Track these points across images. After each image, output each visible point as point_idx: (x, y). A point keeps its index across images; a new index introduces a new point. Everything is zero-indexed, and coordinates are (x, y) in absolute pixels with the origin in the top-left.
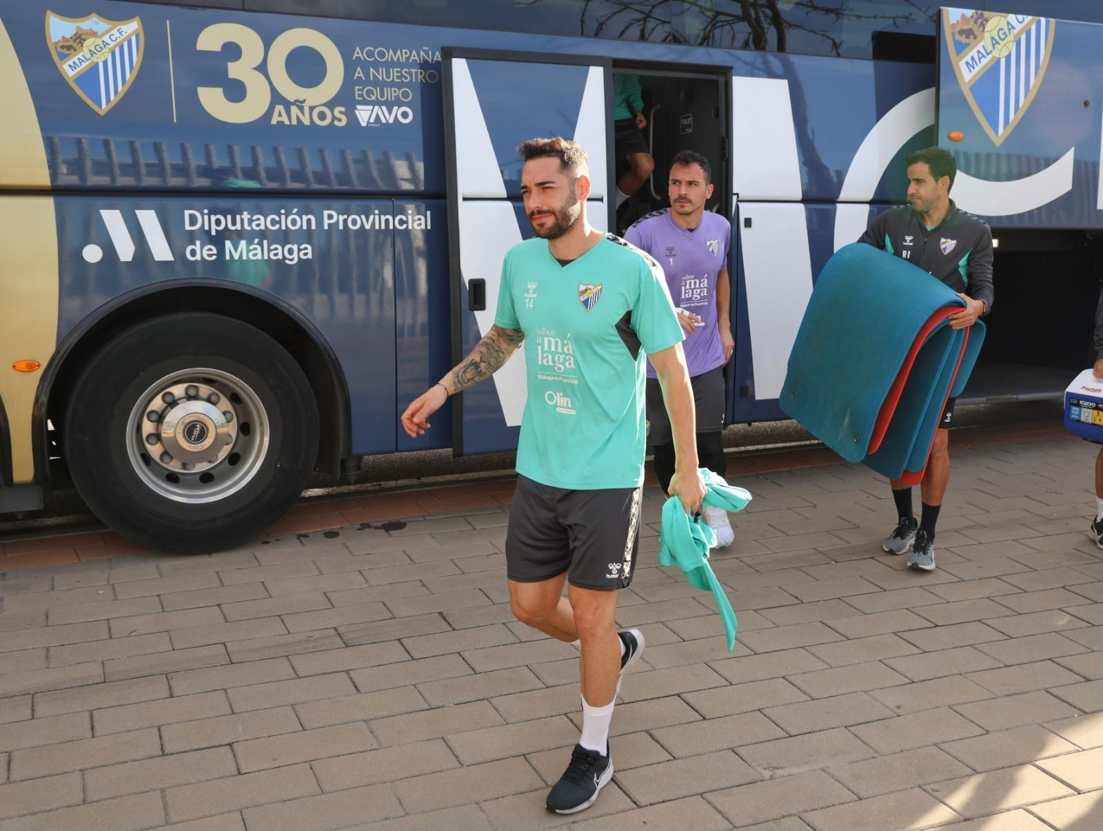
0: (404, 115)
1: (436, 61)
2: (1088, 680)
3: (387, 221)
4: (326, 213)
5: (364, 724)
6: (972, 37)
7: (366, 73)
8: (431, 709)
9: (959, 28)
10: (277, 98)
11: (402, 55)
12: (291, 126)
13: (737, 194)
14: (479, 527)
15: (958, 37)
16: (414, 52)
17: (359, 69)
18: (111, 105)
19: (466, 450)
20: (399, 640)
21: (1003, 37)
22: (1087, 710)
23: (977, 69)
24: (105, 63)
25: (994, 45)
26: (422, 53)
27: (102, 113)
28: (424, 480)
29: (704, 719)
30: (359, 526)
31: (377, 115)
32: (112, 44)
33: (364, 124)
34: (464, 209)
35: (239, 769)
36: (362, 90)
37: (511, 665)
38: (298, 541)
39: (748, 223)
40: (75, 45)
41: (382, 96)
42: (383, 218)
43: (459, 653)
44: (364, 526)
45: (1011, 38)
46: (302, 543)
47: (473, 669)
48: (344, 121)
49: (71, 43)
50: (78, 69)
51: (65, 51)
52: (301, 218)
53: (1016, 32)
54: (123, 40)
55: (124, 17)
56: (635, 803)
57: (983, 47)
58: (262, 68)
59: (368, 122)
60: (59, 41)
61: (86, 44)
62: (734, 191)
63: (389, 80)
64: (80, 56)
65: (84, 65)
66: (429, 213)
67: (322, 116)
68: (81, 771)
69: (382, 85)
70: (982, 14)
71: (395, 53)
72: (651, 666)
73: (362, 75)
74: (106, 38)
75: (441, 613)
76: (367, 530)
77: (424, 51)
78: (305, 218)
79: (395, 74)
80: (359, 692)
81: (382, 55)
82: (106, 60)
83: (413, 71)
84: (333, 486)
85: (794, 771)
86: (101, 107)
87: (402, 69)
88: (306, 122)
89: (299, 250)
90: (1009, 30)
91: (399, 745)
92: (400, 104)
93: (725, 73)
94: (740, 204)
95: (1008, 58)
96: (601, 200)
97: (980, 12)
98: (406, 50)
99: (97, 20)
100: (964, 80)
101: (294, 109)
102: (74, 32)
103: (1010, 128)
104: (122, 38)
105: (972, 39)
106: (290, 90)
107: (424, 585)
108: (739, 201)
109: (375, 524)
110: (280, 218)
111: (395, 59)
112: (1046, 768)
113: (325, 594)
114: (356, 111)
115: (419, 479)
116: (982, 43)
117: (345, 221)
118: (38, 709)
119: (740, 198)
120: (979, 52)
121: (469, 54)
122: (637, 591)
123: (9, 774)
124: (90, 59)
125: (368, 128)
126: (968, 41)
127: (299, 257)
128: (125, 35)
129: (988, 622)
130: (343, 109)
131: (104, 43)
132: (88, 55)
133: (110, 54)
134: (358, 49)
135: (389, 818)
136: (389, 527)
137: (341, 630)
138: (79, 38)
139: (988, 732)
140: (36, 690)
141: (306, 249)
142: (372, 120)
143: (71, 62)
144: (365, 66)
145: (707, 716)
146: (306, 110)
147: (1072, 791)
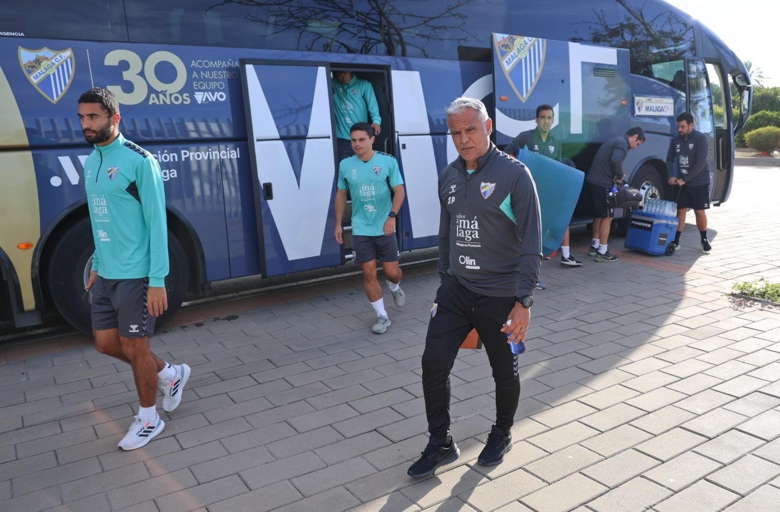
0: (221, 96)
1: (236, 67)
2: (593, 359)
3: (216, 154)
4: (183, 152)
5: (242, 418)
6: (508, 48)
7: (199, 74)
8: (276, 407)
9: (502, 44)
10: (151, 90)
11: (217, 64)
12: (160, 105)
13: (397, 132)
14: (277, 315)
15: (501, 48)
16: (224, 62)
17: (195, 72)
18: (59, 98)
19: (268, 274)
20: (250, 375)
21: (522, 48)
22: (596, 373)
23: (512, 64)
24: (54, 75)
25: (519, 53)
26: (228, 62)
27: (54, 103)
28: (240, 293)
29: (417, 398)
30: (213, 319)
31: (207, 97)
32: (57, 64)
33: (200, 102)
34: (258, 146)
35: (182, 447)
36: (197, 84)
37: (312, 382)
38: (182, 330)
39: (404, 146)
40: (36, 65)
41: (208, 86)
42: (214, 153)
43: (283, 378)
44: (216, 319)
45: (526, 48)
46: (185, 331)
47: (292, 386)
48: (189, 102)
49: (33, 64)
50: (39, 79)
51: (30, 69)
52: (170, 156)
53: (528, 45)
54: (63, 62)
55: (63, 49)
56: (391, 441)
57: (514, 53)
58: (142, 74)
59: (202, 101)
60: (27, 63)
61: (42, 64)
62: (396, 130)
63: (211, 78)
64: (39, 71)
65: (42, 76)
66: (238, 149)
67: (177, 99)
68: (97, 456)
69: (208, 80)
70: (512, 37)
71: (214, 63)
72: (384, 375)
73: (196, 75)
74: (53, 61)
75: (268, 360)
76: (217, 321)
77: (229, 61)
78: (171, 155)
79: (215, 74)
80: (235, 403)
81: (206, 64)
82: (55, 73)
83: (224, 72)
84: (192, 301)
85: (466, 417)
86: (54, 99)
87: (218, 71)
88: (168, 102)
89: (170, 173)
90: (525, 45)
91: (263, 427)
92: (219, 91)
93: (387, 69)
94: (400, 137)
95: (526, 59)
96: (329, 137)
97: (511, 36)
98: (220, 61)
99: (47, 51)
100: (505, 70)
101: (161, 96)
102: (35, 58)
103: (529, 94)
104: (62, 60)
105: (508, 50)
106: (158, 85)
107: (256, 346)
108: (398, 135)
109: (222, 318)
110: (158, 156)
111: (214, 66)
112: (583, 401)
113: (204, 355)
114: (195, 96)
115: (237, 293)
116: (513, 51)
117: (193, 156)
118: (64, 427)
119: (399, 134)
120: (512, 56)
121: (255, 62)
122: (368, 339)
123: (58, 461)
124: (45, 73)
125: (202, 104)
126: (506, 50)
127: (170, 177)
128: (64, 58)
129: (542, 337)
130: (188, 95)
131: (53, 64)
132: (44, 71)
133: (56, 70)
134: (193, 62)
135: (268, 463)
136: (230, 319)
137: (217, 373)
138: (38, 61)
139: (553, 388)
140: (60, 418)
141: (173, 172)
142: (204, 100)
143: (34, 75)
144: (198, 71)
145: (418, 396)
146: (168, 96)
147: (597, 410)
